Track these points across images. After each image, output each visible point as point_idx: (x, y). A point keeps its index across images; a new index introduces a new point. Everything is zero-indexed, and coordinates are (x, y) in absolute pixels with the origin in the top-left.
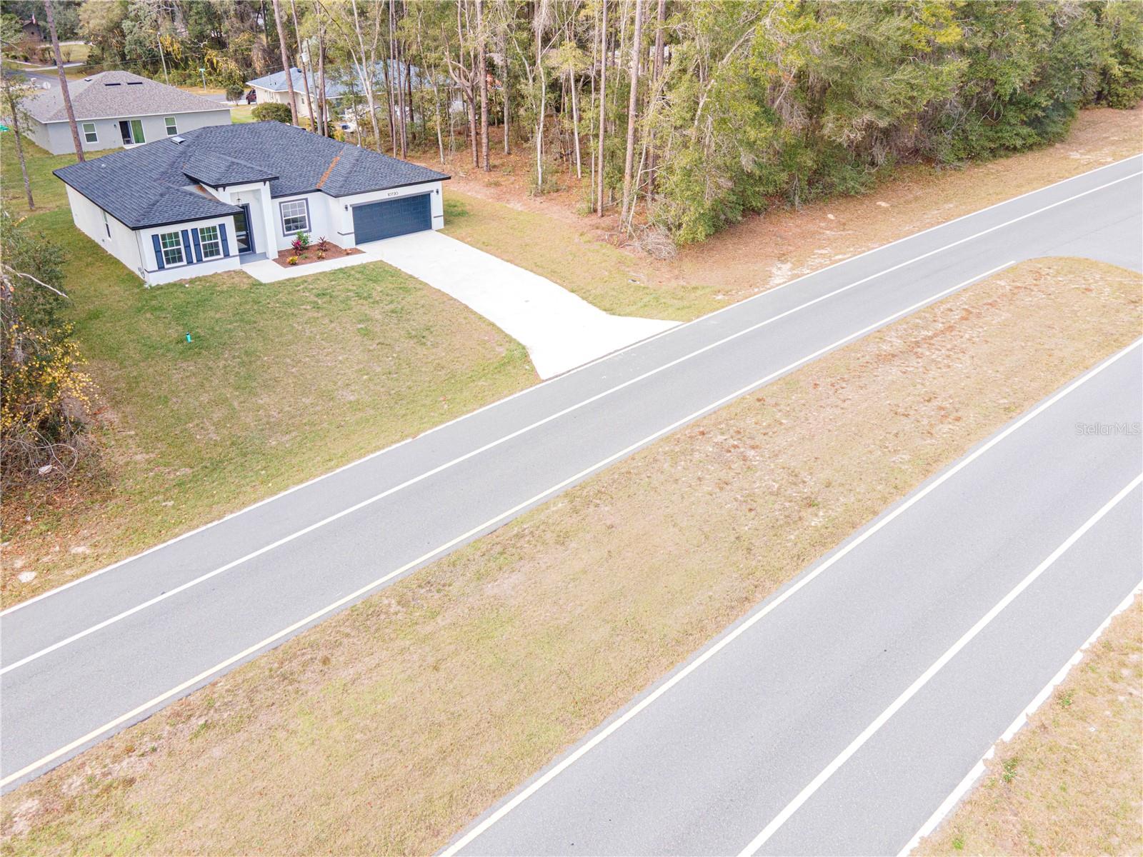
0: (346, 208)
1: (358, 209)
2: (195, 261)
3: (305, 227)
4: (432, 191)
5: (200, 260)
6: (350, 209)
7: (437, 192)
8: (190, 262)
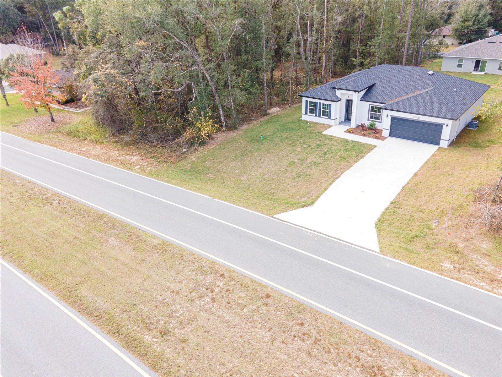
0: (387, 116)
1: (393, 118)
2: (318, 116)
3: (380, 120)
4: (444, 124)
5: (319, 116)
6: (390, 118)
7: (447, 126)
8: (316, 116)
